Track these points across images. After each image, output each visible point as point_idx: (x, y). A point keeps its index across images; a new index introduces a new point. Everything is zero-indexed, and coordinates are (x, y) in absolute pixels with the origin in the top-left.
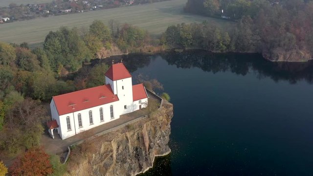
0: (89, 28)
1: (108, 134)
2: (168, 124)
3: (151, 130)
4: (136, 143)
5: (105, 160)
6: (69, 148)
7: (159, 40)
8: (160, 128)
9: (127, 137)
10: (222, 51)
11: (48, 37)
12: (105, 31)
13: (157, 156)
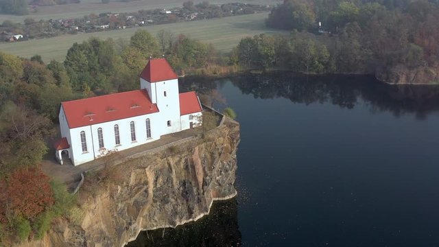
0: (130, 39)
1: (142, 158)
2: (232, 151)
3: (205, 157)
4: (183, 174)
5: (137, 196)
6: (82, 175)
7: (228, 58)
8: (220, 154)
9: (169, 165)
10: (318, 72)
11: (72, 50)
12: (152, 45)
13: (217, 199)
